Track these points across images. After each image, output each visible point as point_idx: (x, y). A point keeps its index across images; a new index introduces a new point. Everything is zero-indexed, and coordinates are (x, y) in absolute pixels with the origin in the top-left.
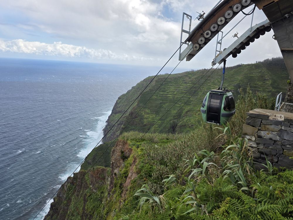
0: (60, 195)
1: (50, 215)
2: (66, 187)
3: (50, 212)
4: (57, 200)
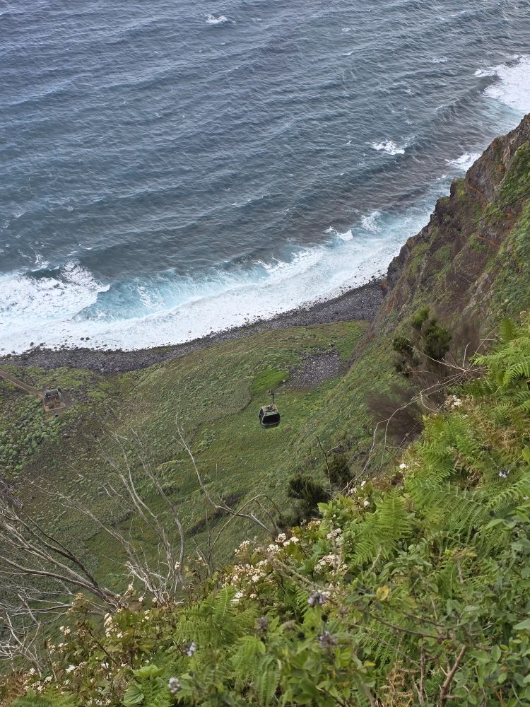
0: (479, 176)
1: (427, 241)
2: (512, 153)
3: (430, 230)
4: (463, 192)
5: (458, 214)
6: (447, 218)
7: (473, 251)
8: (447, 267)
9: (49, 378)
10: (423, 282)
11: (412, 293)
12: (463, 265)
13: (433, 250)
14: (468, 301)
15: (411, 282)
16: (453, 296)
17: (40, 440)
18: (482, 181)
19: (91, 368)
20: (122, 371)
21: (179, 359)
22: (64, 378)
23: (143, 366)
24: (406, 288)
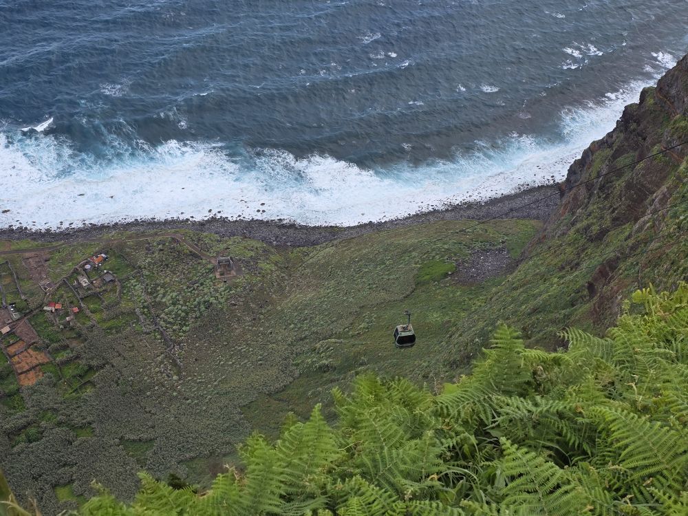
5: (645, 122)
6: (633, 126)
7: (655, 162)
8: (627, 176)
9: (223, 246)
10: (602, 188)
11: (589, 198)
12: (643, 175)
13: (614, 157)
14: (643, 214)
15: (589, 187)
16: (629, 206)
17: (209, 305)
18: (673, 92)
19: (264, 240)
20: (293, 246)
21: (349, 240)
22: (238, 247)
23: (314, 243)
24: (583, 192)
